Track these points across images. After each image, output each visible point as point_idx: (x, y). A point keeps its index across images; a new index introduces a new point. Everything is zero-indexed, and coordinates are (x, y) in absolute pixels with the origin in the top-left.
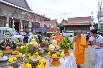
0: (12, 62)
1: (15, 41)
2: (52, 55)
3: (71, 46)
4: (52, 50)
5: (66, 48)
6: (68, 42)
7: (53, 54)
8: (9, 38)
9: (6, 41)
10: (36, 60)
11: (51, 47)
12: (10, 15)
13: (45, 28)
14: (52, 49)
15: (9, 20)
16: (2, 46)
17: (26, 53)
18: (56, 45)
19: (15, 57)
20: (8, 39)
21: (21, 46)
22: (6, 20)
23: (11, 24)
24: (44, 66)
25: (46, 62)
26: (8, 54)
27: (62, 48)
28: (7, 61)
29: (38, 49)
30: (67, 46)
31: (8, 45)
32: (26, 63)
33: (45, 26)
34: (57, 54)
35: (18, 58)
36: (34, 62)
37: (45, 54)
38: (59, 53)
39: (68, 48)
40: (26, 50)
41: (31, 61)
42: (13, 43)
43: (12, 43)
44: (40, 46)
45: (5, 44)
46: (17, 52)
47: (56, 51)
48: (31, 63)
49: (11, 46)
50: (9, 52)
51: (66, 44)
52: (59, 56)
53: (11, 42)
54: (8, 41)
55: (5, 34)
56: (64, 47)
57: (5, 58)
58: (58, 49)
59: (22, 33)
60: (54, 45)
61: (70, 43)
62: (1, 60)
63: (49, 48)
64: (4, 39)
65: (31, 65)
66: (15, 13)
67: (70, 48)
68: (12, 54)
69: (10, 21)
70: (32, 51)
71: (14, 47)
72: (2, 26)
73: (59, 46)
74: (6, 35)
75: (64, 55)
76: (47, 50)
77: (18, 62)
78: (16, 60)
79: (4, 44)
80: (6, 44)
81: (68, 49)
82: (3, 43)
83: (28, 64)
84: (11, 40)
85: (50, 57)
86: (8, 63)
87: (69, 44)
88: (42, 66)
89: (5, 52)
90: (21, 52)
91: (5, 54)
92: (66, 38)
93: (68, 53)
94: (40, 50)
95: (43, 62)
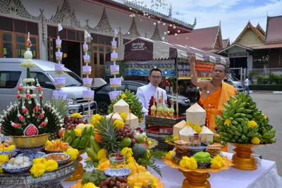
0: (41, 176)
1: (53, 108)
2: (181, 162)
3: (261, 132)
4: (183, 142)
5: (240, 140)
6: (249, 113)
7: (185, 158)
8: (34, 95)
9: (24, 107)
10: (117, 175)
11: (181, 132)
15: (46, 36)
16: (13, 124)
17: (90, 150)
18: (201, 126)
19: (51, 161)
20: (33, 100)
21: (78, 123)
22: (37, 34)
23: (52, 48)
25: (155, 184)
26: (31, 148)
27: (226, 139)
28: (27, 172)
29: (131, 136)
30: (245, 131)
31: (32, 120)
32: (85, 182)
33: (173, 52)
34: (198, 157)
35: (63, 165)
36: (110, 180)
37: (156, 156)
38: (207, 154)
39: (250, 138)
40: (92, 137)
41: (102, 177)
42: (49, 113)
43: (43, 112)
44: (143, 127)
45: (22, 117)
48: (102, 182)
49: (41, 122)
50: (34, 141)
51: (239, 123)
52: (209, 166)
53: (40, 111)
54: (32, 107)
56: (234, 136)
57: (21, 162)
60: (193, 126)
61: (257, 120)
62: (9, 166)
63: (175, 137)
64: (21, 101)
66: (65, 9)
67: (257, 140)
68: (43, 151)
69: (51, 40)
70: (113, 141)
71: (51, 128)
74: (25, 87)
76: (167, 141)
77: (62, 177)
78: (55, 171)
79: (19, 115)
80: (25, 117)
81: (249, 141)
82: (17, 112)
83: (90, 186)
84: (41, 104)
85: (174, 166)
86: (29, 180)
87: (253, 123)
89: (22, 141)
90: (74, 145)
91: (21, 150)
92: (241, 99)
93: (249, 157)
94: (139, 141)
95: (141, 184)
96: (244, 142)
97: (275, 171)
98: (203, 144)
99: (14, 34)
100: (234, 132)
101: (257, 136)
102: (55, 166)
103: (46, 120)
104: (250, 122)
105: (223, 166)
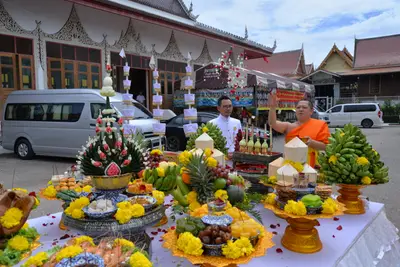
0: (127, 223)
1: (136, 144)
2: (286, 207)
3: (372, 170)
4: (287, 184)
5: (348, 180)
6: (361, 149)
7: (292, 202)
8: (114, 129)
9: (104, 143)
10: (218, 223)
11: (279, 172)
12: (111, 42)
13: (251, 90)
14: (283, 177)
15: (108, 64)
16: (93, 162)
17: (177, 191)
18: (303, 164)
19: (137, 206)
20: (113, 133)
21: (159, 161)
22: (100, 62)
24: (251, 248)
25: (263, 234)
26: (113, 190)
27: (331, 178)
28: (111, 217)
29: (226, 177)
30: (355, 170)
31: (113, 157)
32: (180, 231)
33: (251, 79)
34: (308, 201)
35: (150, 209)
36: (212, 230)
37: (253, 200)
38: (316, 197)
39: (360, 178)
40: (179, 178)
41: (202, 226)
42: (131, 149)
43: (126, 148)
44: (231, 165)
45: (103, 154)
46: (143, 187)
47: (301, 187)
48: (202, 232)
49: (123, 161)
50: (115, 182)
51: (348, 159)
52: (319, 211)
53: (122, 148)
54: (112, 143)
55: (100, 116)
56: (341, 175)
57: (103, 206)
58: (313, 180)
59: (159, 113)
60: (293, 164)
61: (367, 156)
62: (91, 211)
63: (272, 178)
64: (100, 135)
65: (198, 239)
66: (130, 33)
67: (368, 180)
68: (125, 193)
69: (115, 67)
70: (203, 183)
71: (134, 168)
72: (86, 87)
73: (316, 168)
74: (105, 119)
75: (340, 208)
76: (262, 182)
77: (150, 224)
78: (142, 217)
79: (100, 152)
80: (106, 153)
81: (359, 181)
82: (97, 148)
83: (187, 236)
84: (123, 138)
85: (278, 212)
86: (114, 227)
87: (363, 160)
88: (244, 250)
89: (103, 182)
90: (158, 187)
91: (102, 192)
92: (348, 132)
93: (356, 199)
94: (233, 182)
95: (248, 234)
96: (353, 182)
97: (383, 215)
98: (310, 186)
99: (75, 63)
100: (341, 170)
101: (368, 175)
102: (142, 212)
103: (130, 158)
104: (360, 159)
105: (336, 211)
